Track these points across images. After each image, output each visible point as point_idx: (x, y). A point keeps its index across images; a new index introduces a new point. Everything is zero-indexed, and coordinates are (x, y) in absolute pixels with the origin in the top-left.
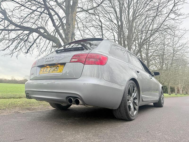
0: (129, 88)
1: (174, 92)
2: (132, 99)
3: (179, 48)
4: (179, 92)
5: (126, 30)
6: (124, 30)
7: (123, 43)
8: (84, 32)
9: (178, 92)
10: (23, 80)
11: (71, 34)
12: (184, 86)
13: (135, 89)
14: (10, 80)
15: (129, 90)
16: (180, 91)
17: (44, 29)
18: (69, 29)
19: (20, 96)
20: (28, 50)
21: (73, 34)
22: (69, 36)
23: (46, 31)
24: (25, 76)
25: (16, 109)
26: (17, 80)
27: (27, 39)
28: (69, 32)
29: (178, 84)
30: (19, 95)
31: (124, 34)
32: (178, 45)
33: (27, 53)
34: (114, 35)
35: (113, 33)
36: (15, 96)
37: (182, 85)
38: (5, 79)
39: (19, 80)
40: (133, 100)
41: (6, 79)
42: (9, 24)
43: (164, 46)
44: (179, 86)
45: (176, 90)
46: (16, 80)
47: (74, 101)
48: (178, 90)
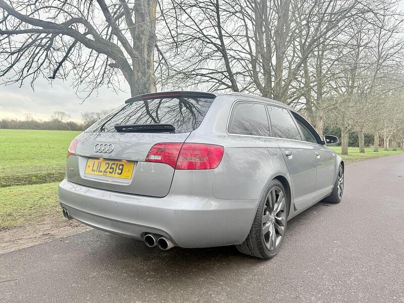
0: (268, 198)
1: (373, 144)
2: (272, 217)
3: (392, 51)
4: (384, 143)
5: (274, 14)
6: (268, 13)
7: (265, 46)
8: (177, 20)
9: (381, 145)
10: (51, 122)
11: (147, 38)
12: (394, 133)
13: (281, 194)
14: (23, 122)
15: (268, 201)
16: (386, 143)
17: (86, 23)
18: (142, 26)
19: (49, 172)
20: (55, 72)
21: (152, 36)
22: (143, 42)
23: (91, 30)
24: (54, 112)
25: (44, 224)
26: (38, 121)
27: (51, 44)
28: (142, 32)
29: (382, 129)
30: (47, 170)
31: (268, 24)
32: (390, 43)
33: (54, 78)
34: (246, 25)
35: (244, 20)
36: (39, 172)
37: (390, 131)
38: (13, 121)
39: (43, 121)
40: (275, 218)
41: (15, 120)
42: (5, 16)
43: (358, 48)
44: (385, 132)
45: (377, 141)
46: (36, 122)
47: (156, 241)
48: (382, 140)
